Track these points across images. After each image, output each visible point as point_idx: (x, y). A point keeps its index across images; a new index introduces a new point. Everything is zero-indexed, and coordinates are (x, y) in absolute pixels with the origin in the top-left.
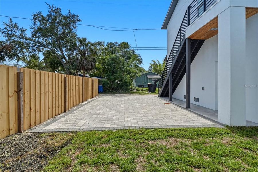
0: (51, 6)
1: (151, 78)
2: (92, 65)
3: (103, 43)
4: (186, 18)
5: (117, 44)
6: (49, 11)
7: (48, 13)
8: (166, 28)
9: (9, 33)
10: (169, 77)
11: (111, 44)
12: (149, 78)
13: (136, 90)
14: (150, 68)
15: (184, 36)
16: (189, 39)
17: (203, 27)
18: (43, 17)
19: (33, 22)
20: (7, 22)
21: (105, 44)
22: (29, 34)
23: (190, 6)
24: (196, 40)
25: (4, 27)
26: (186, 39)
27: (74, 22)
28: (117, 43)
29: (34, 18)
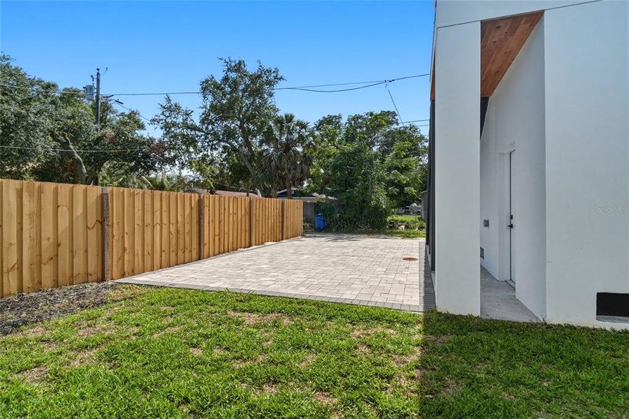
0: (228, 60)
2: (302, 171)
3: (340, 117)
6: (224, 71)
7: (223, 75)
9: (167, 121)
11: (356, 118)
13: (406, 226)
18: (215, 84)
19: (201, 95)
20: (164, 103)
21: (344, 121)
22: (196, 119)
25: (161, 112)
27: (269, 83)
28: (371, 114)
29: (202, 88)
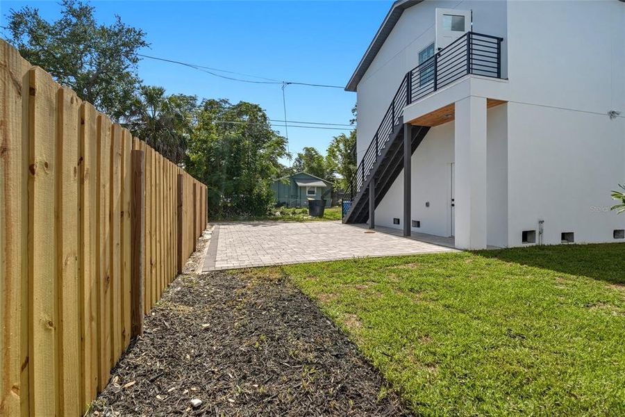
1: (305, 187)
4: (404, 89)
5: (227, 106)
6: (62, 12)
7: (61, 16)
8: (355, 90)
10: (368, 186)
12: (301, 187)
13: (281, 213)
14: (298, 163)
15: (401, 118)
16: (409, 124)
17: (433, 112)
23: (411, 71)
24: (419, 127)
26: (404, 125)
28: (226, 102)
29: (13, 23)
